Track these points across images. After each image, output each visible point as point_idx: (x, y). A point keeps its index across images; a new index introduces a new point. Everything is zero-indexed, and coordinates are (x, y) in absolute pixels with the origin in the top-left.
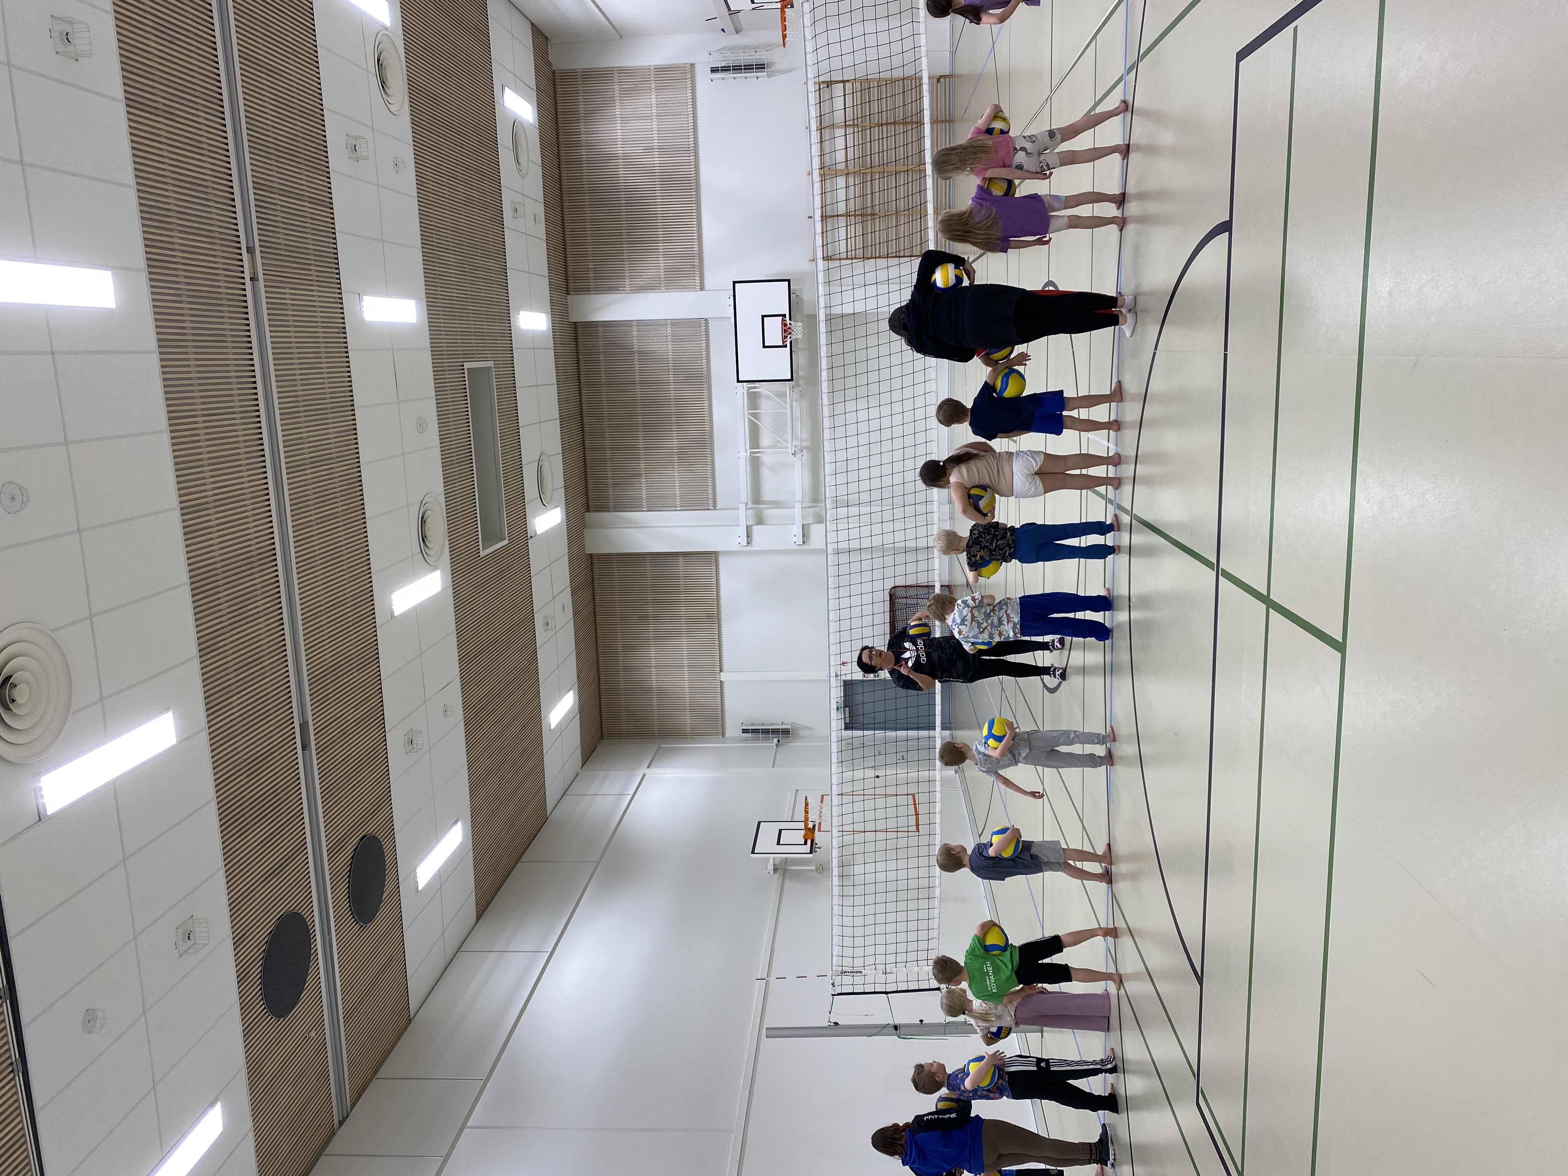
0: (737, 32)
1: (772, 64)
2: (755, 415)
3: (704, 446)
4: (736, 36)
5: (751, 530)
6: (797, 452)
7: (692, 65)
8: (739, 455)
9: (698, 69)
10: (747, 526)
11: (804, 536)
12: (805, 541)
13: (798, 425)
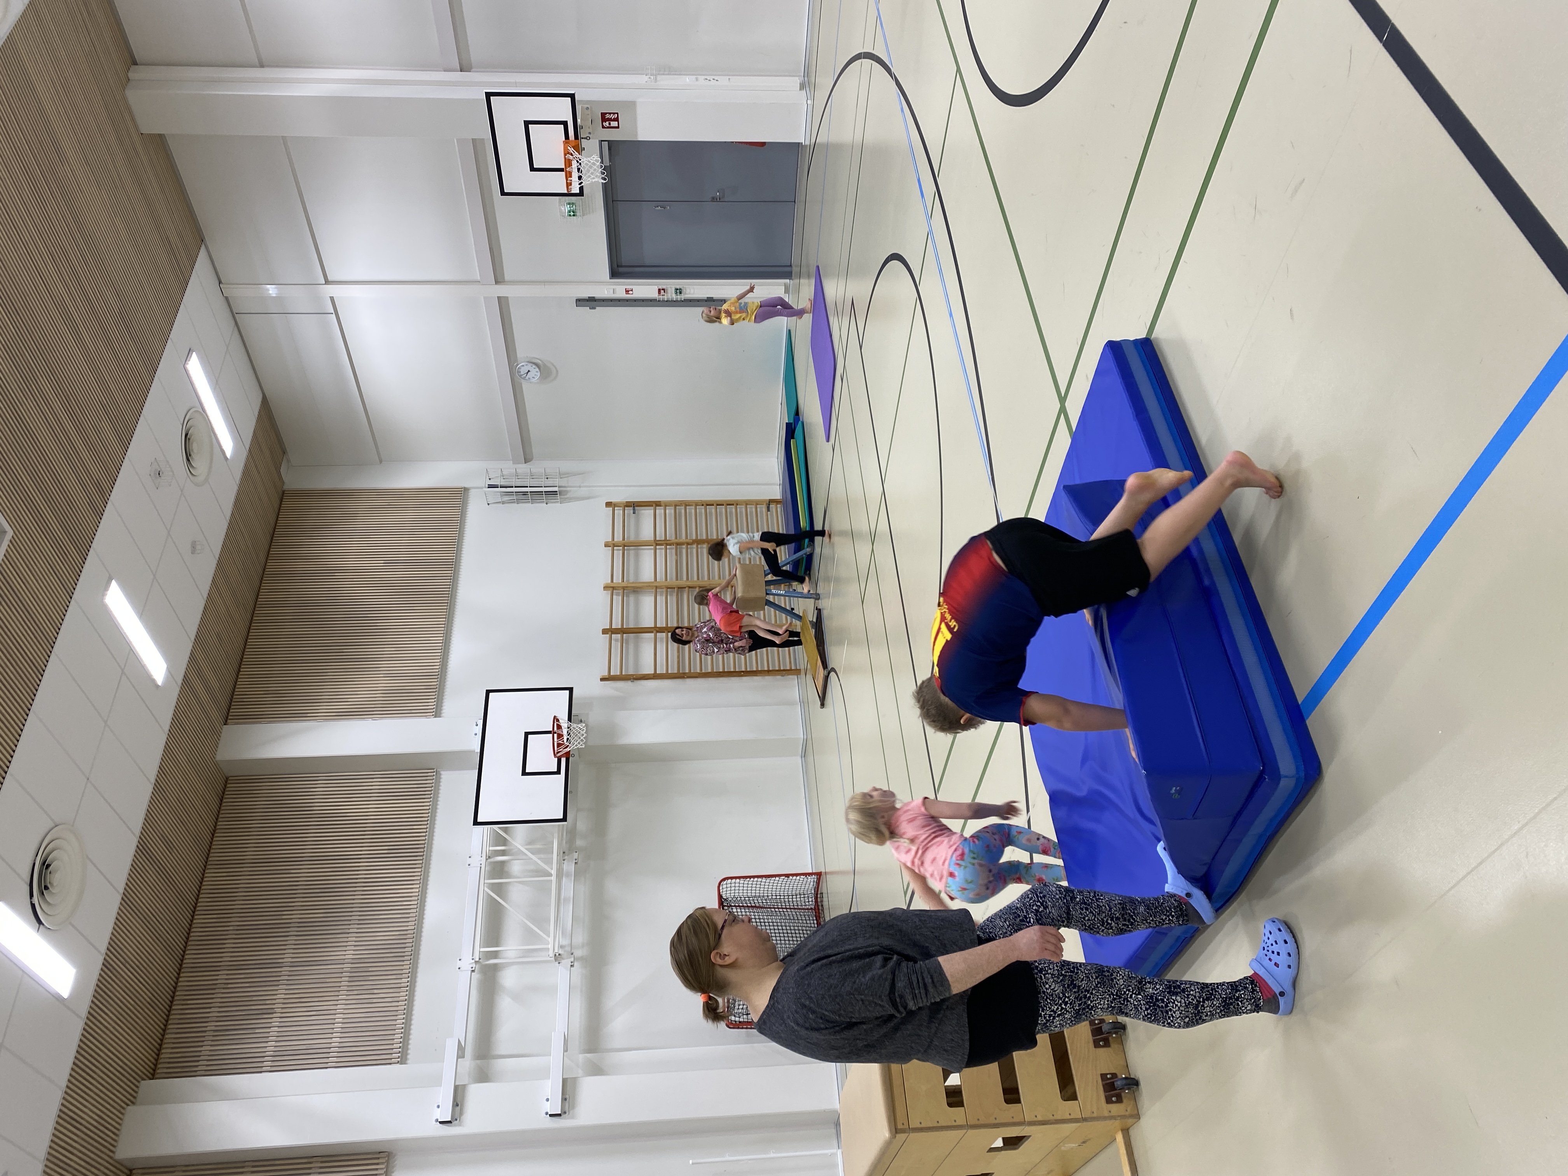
0: (526, 461)
1: (567, 492)
2: (499, 889)
3: (401, 957)
4: (524, 465)
5: (463, 1097)
6: (563, 956)
7: (466, 490)
8: (459, 964)
9: (472, 493)
10: (456, 1088)
11: (564, 1099)
12: (567, 1109)
13: (568, 912)
